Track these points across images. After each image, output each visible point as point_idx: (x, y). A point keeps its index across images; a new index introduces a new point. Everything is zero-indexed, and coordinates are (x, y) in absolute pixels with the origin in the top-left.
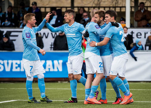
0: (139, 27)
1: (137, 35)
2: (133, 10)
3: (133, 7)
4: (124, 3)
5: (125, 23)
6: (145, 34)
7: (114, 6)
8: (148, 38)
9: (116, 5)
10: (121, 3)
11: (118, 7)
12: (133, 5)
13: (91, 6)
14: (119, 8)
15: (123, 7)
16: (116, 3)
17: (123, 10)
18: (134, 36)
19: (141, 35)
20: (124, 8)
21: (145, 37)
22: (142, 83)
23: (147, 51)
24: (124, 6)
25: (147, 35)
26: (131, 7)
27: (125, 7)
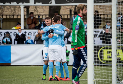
0: (30, 28)
1: (29, 34)
2: (26, 17)
3: (26, 15)
4: (19, 13)
5: (21, 26)
6: (34, 33)
7: (13, 14)
8: (36, 36)
9: (14, 14)
10: (17, 12)
11: (15, 15)
12: (26, 14)
14: (16, 16)
15: (19, 15)
16: (14, 13)
17: (19, 17)
18: (27, 34)
19: (31, 34)
20: (20, 16)
21: (34, 36)
22: (32, 66)
23: (36, 45)
24: (19, 14)
25: (35, 34)
26: (24, 15)
27: (20, 15)
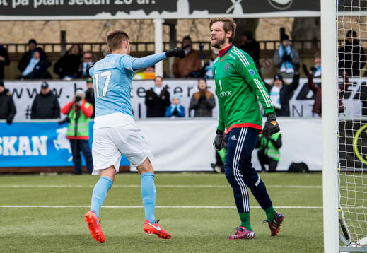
1: (175, 92)
2: (168, 48)
3: (167, 43)
4: (152, 37)
5: (154, 71)
6: (189, 89)
7: (135, 41)
8: (194, 95)
9: (139, 41)
10: (146, 36)
11: (141, 43)
12: (168, 39)
13: (95, 41)
14: (144, 46)
15: (150, 43)
16: (138, 37)
17: (150, 48)
19: (182, 91)
20: (152, 45)
21: (189, 95)
22: (184, 174)
23: (193, 119)
24: (151, 41)
25: (192, 92)
26: (164, 43)
27: (154, 43)
